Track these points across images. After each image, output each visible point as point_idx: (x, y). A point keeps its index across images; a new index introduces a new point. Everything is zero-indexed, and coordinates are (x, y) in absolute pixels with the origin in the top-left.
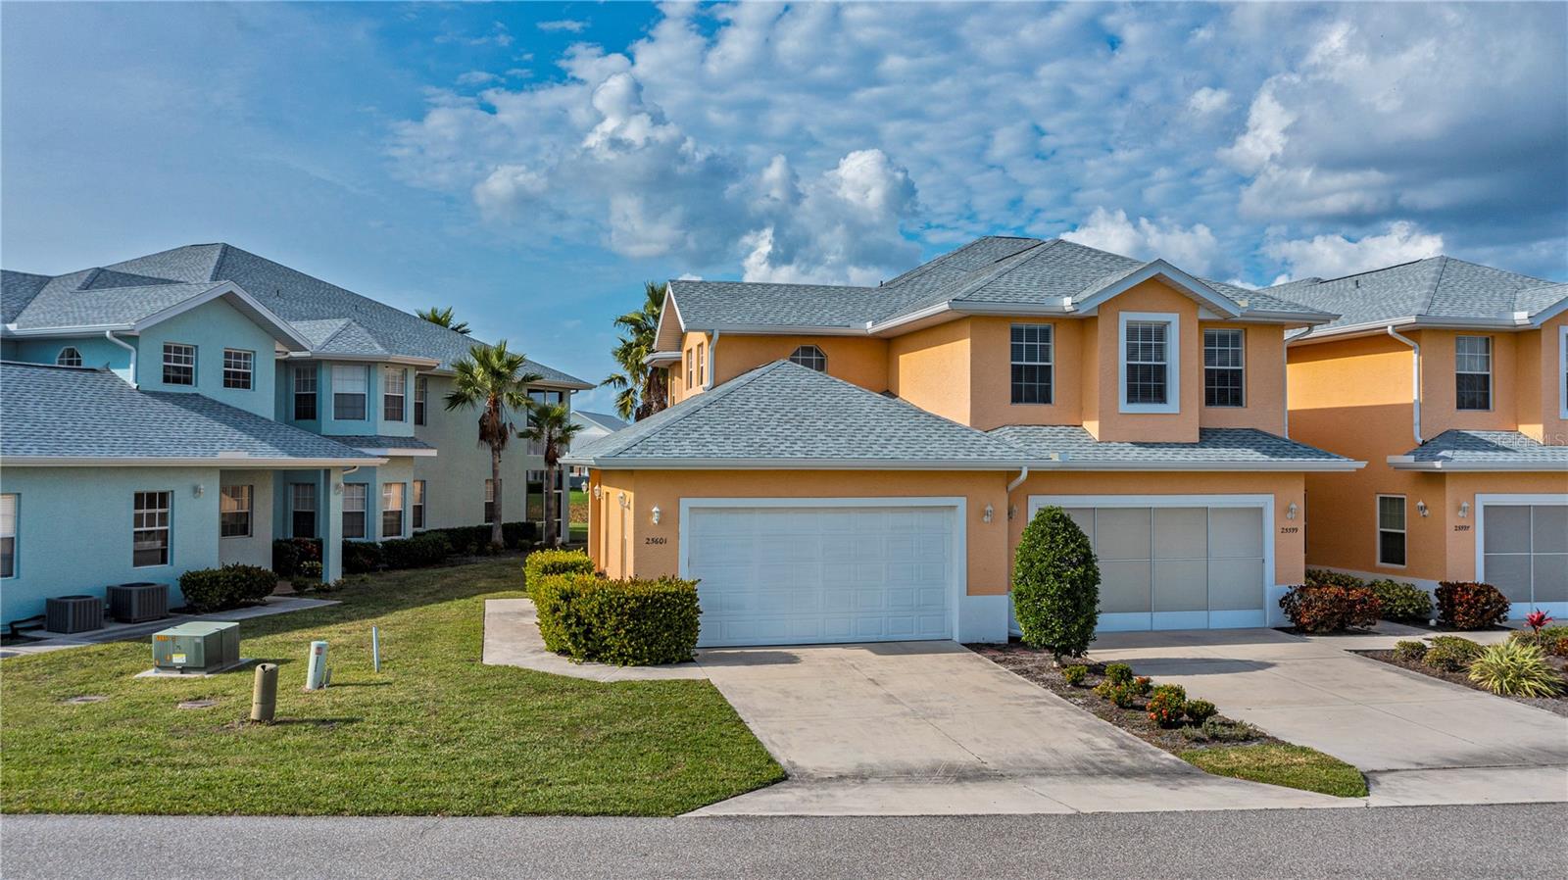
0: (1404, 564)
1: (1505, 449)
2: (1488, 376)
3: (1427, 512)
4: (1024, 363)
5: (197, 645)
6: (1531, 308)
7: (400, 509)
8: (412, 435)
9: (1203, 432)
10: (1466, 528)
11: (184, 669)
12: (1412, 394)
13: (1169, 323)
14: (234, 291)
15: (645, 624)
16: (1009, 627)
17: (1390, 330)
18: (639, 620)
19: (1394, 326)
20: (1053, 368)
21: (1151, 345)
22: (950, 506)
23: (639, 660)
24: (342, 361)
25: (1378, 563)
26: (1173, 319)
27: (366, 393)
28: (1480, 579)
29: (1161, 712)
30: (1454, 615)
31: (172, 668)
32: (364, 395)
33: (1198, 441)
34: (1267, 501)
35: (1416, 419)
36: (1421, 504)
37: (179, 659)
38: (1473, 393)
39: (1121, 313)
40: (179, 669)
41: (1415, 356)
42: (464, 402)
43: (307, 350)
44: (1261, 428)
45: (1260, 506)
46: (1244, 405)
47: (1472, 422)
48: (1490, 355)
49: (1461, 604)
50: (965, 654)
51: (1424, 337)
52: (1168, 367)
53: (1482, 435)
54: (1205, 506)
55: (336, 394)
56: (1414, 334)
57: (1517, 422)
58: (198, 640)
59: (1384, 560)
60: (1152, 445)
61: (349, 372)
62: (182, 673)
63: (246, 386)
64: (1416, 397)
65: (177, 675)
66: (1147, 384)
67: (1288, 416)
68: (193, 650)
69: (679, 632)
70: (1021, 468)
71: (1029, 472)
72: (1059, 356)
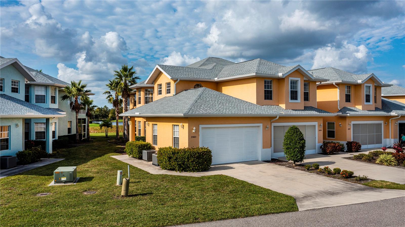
0: (334, 138)
1: (355, 111)
2: (350, 95)
3: (341, 126)
4: (267, 89)
5: (71, 174)
6: (362, 79)
7: (54, 130)
8: (58, 108)
9: (305, 107)
10: (350, 129)
11: (65, 182)
12: (338, 98)
13: (298, 80)
14: (17, 61)
15: (200, 160)
16: (271, 156)
17: (334, 84)
18: (199, 159)
19: (335, 83)
20: (272, 91)
21: (294, 86)
22: (258, 126)
23: (198, 170)
24: (41, 85)
25: (327, 137)
26: (299, 79)
27: (46, 95)
28: (352, 141)
29: (346, 174)
30: (352, 149)
31: (61, 182)
32: (45, 95)
33: (304, 109)
34: (316, 123)
35: (339, 104)
36: (340, 124)
37: (64, 179)
38: (348, 98)
39: (289, 78)
40: (64, 182)
41: (338, 90)
42: (67, 98)
43: (36, 81)
44: (312, 106)
45: (315, 125)
46: (309, 100)
47: (348, 105)
48: (350, 90)
49: (353, 146)
50: (266, 164)
51: (340, 85)
52: (298, 91)
53: (350, 108)
54: (305, 125)
55: (36, 95)
56: (338, 85)
57: (355, 105)
58: (71, 173)
59: (328, 137)
60: (296, 110)
61: (39, 88)
62: (65, 183)
63: (17, 92)
64: (338, 99)
65: (64, 184)
66: (294, 96)
67: (317, 103)
68: (69, 176)
69: (208, 162)
70: (277, 116)
71: (279, 117)
72: (274, 88)
